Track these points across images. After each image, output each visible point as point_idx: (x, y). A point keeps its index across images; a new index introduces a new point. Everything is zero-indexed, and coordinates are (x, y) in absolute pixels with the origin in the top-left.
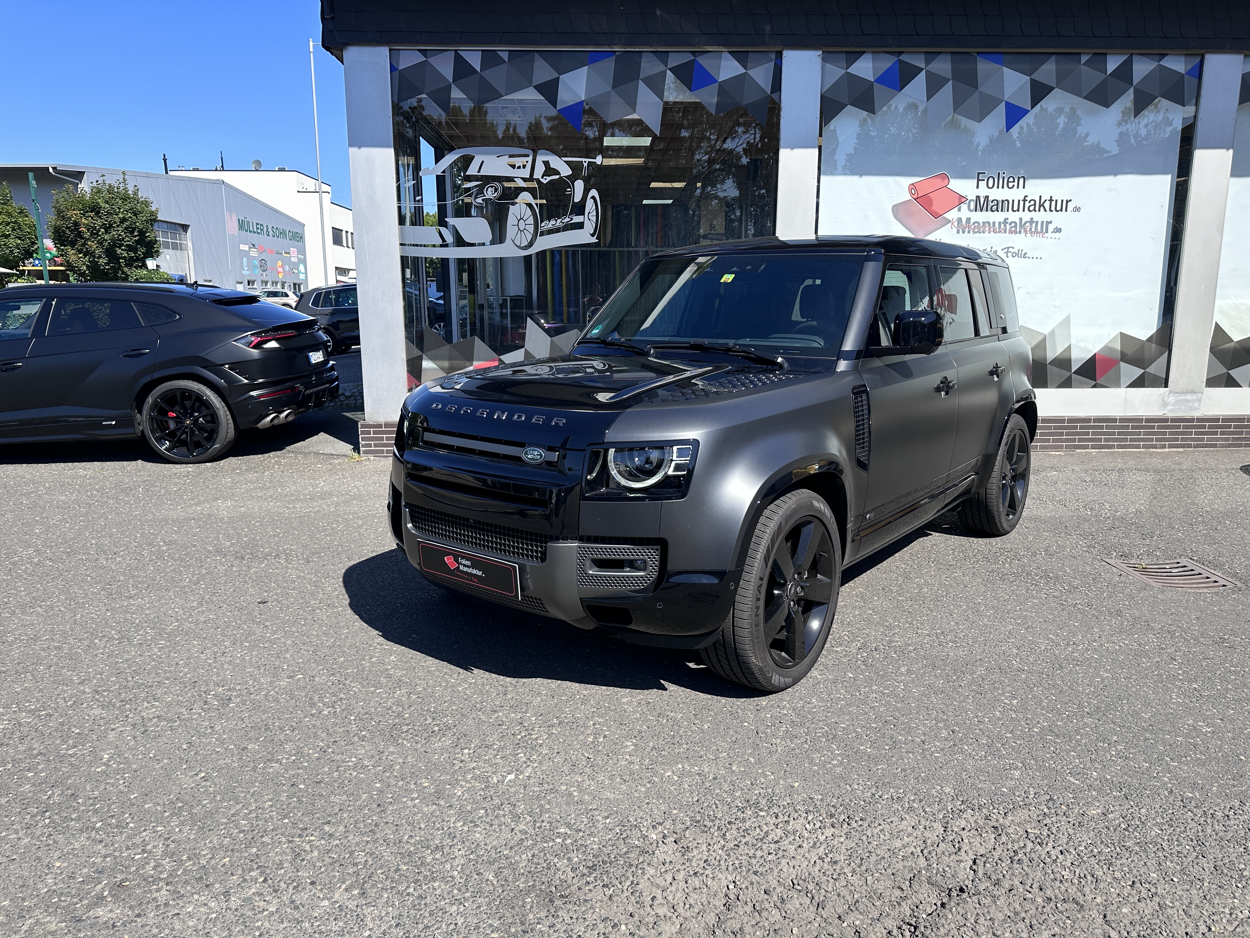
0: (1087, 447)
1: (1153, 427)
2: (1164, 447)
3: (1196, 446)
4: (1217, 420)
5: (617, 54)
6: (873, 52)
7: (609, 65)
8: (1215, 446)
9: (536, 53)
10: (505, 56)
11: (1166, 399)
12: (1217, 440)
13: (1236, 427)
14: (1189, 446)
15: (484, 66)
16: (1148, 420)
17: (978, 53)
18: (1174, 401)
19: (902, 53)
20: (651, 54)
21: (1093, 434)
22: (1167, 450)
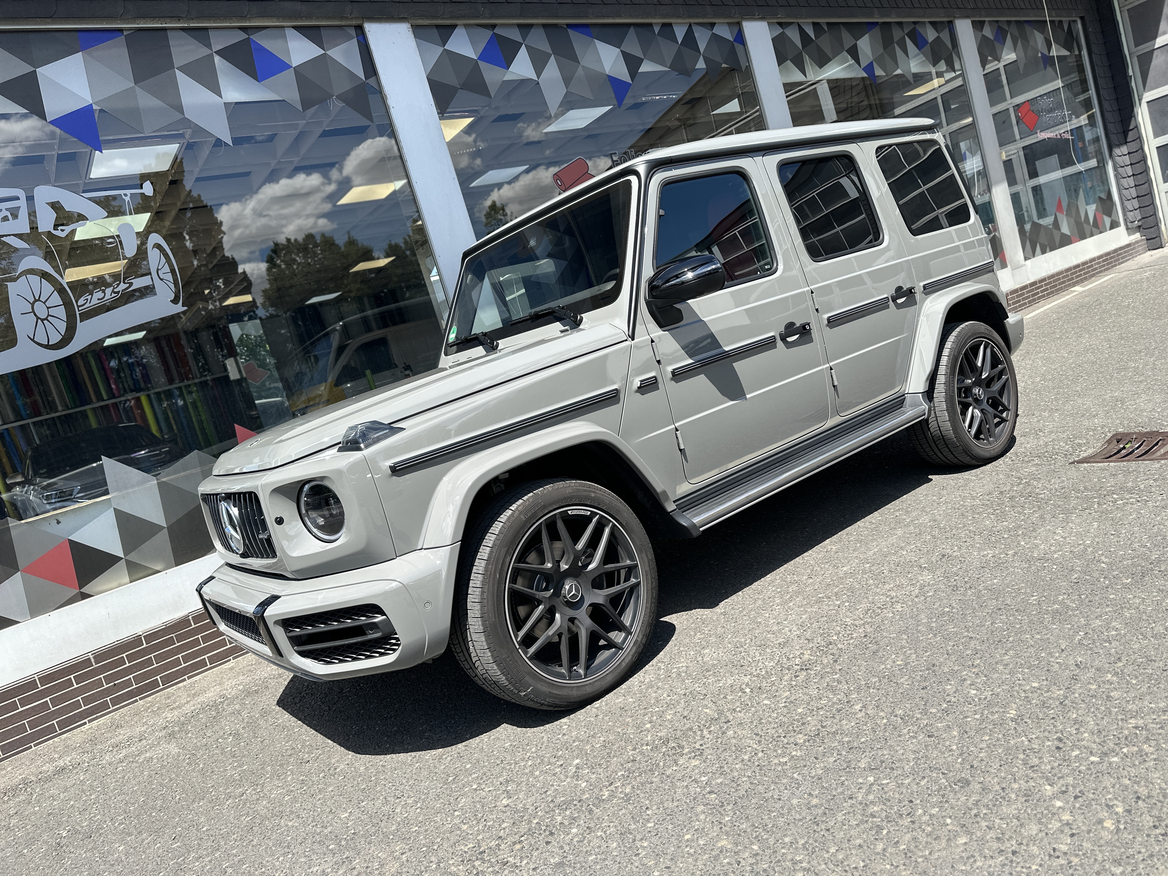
5: (125, 33)
6: (466, 26)
7: (117, 49)
17: (569, 26)
19: (496, 25)
20: (182, 33)
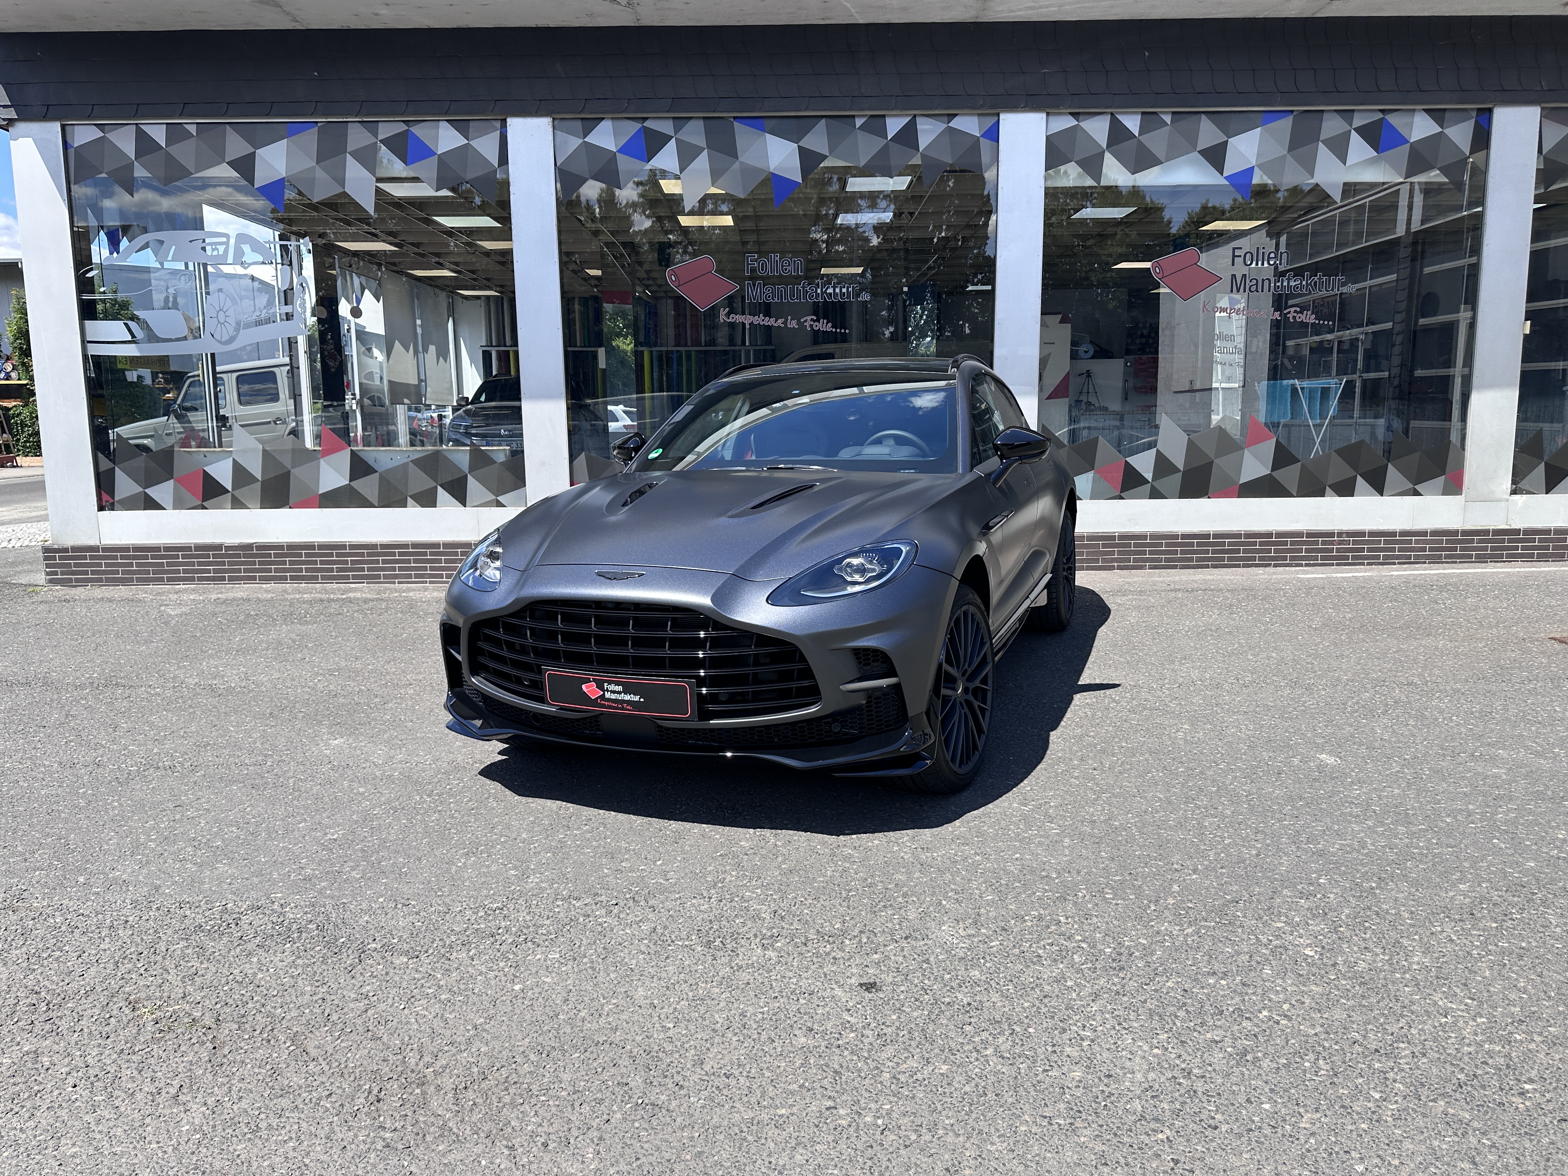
5: (319, 125)
6: (612, 118)
7: (311, 137)
9: (227, 126)
10: (193, 129)
15: (170, 140)
17: (735, 118)
19: (647, 118)
20: (358, 124)
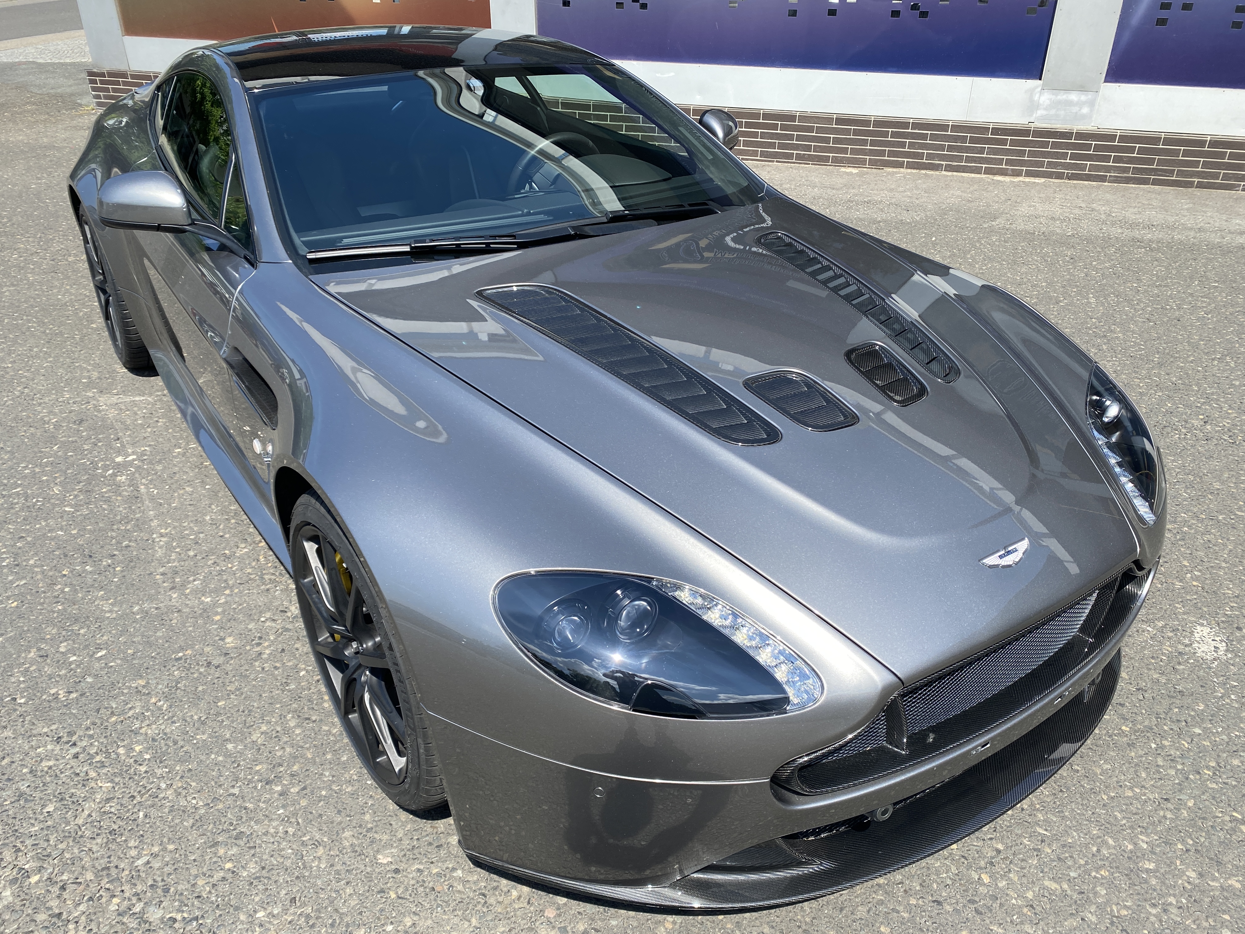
0: (900, 165)
1: (1004, 142)
2: (1018, 174)
3: (1071, 177)
4: (1112, 137)
8: (1103, 179)
11: (1036, 98)
12: (1108, 169)
13: (1141, 151)
14: (1060, 176)
16: (996, 131)
18: (1048, 102)
21: (911, 145)
22: (1021, 179)
